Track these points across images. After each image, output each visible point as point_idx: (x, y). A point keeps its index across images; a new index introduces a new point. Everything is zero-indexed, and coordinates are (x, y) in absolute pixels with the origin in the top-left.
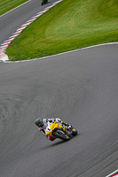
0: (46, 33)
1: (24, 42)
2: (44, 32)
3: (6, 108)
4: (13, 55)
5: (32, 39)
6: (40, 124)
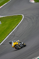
3: (33, 18)
6: (11, 43)
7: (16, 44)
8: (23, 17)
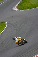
0: (30, 2)
1: (23, 4)
2: (29, 1)
4: (19, 8)
5: (25, 3)
7: (19, 40)
8: (7, 24)
